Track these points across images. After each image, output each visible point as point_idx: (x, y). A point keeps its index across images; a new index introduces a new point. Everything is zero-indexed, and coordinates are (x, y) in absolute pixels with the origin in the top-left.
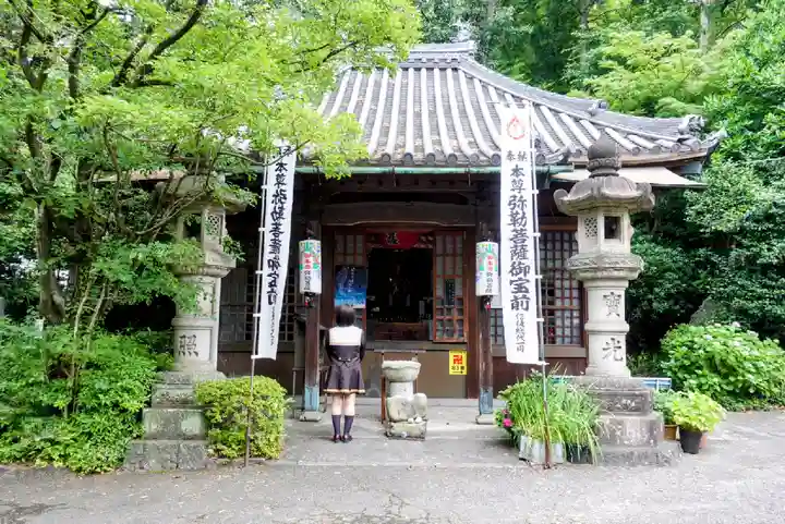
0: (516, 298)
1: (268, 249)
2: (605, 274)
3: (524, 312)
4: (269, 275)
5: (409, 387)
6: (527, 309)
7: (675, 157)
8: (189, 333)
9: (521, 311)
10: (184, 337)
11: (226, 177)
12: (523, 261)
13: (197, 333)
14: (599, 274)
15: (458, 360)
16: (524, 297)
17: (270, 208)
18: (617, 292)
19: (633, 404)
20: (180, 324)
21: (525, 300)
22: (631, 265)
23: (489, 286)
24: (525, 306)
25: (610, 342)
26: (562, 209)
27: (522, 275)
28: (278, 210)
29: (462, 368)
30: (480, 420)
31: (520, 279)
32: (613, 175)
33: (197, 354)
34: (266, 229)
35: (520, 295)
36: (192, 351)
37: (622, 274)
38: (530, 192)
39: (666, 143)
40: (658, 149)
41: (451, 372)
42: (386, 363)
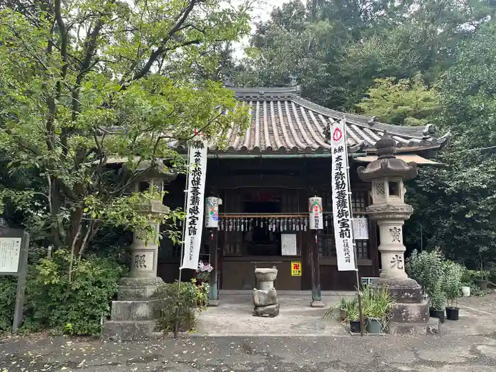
0: (342, 231)
1: (189, 202)
2: (391, 216)
3: (348, 238)
4: (190, 218)
5: (271, 284)
6: (349, 237)
7: (422, 148)
8: (141, 254)
9: (345, 238)
10: (138, 256)
11: (164, 161)
12: (344, 209)
13: (146, 254)
14: (387, 216)
15: (296, 267)
16: (347, 230)
17: (191, 178)
18: (398, 227)
19: (412, 296)
20: (136, 248)
21: (347, 232)
22: (406, 211)
23: (317, 224)
24: (348, 235)
25: (395, 257)
26: (362, 178)
27: (344, 217)
28: (196, 180)
29: (299, 272)
30: (313, 305)
31: (343, 219)
32: (393, 157)
33: (145, 266)
34: (189, 191)
35: (344, 229)
36: (142, 265)
37: (400, 216)
38: (345, 169)
39: (416, 140)
40: (412, 144)
41: (292, 275)
42: (258, 270)
